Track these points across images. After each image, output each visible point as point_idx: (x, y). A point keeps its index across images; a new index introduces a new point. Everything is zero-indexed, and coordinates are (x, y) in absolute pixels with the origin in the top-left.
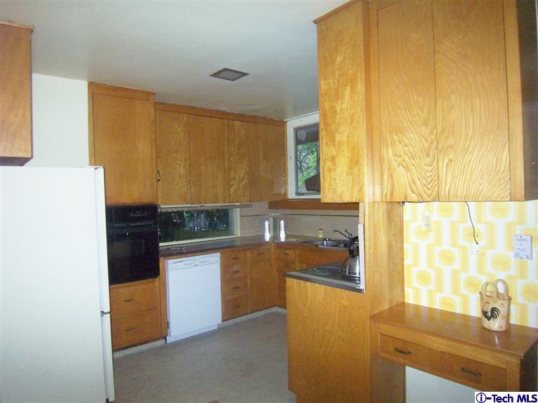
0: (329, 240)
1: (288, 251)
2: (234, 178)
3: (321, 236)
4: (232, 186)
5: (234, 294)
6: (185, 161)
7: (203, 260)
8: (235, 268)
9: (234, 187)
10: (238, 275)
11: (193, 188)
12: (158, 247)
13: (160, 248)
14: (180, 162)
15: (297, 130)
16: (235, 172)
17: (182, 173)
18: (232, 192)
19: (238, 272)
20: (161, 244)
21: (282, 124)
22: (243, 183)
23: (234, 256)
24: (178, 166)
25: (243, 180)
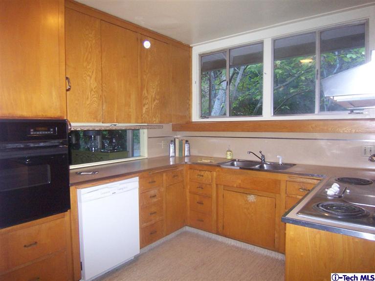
0: (238, 161)
1: (202, 173)
2: (147, 98)
3: (229, 157)
4: (144, 105)
5: (151, 220)
6: (96, 73)
7: (121, 186)
8: (152, 192)
9: (146, 106)
10: (155, 200)
11: (104, 106)
12: (68, 170)
13: (71, 171)
14: (90, 74)
15: (202, 56)
16: (147, 91)
17: (93, 87)
18: (144, 111)
19: (154, 196)
20: (71, 167)
21: (188, 49)
22: (155, 103)
23: (150, 180)
24: (88, 78)
25: (154, 100)
